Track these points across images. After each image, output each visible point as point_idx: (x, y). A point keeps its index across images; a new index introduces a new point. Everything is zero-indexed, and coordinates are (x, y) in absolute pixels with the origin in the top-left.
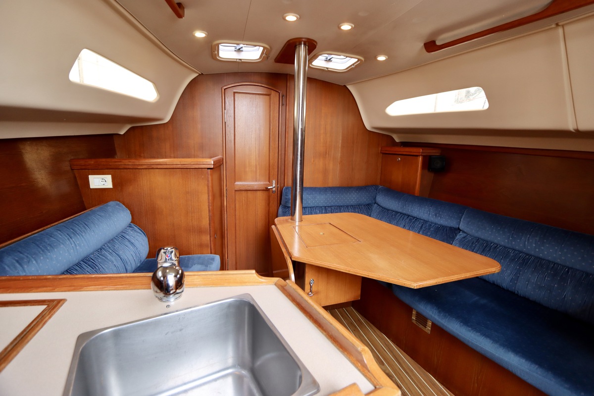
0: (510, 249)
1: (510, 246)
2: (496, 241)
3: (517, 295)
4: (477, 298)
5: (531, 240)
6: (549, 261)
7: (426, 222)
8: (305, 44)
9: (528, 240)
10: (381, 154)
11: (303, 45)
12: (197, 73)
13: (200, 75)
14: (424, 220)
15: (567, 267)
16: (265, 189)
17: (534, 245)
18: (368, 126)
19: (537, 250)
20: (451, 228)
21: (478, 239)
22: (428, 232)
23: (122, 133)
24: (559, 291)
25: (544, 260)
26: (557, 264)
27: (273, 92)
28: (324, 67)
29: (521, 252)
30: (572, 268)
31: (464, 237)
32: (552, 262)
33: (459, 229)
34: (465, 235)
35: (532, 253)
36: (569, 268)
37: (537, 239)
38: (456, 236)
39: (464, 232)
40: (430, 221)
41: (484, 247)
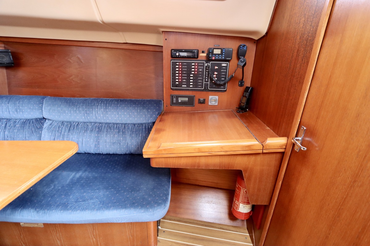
0: (88, 122)
1: (87, 121)
2: (76, 120)
3: (102, 154)
4: (73, 174)
5: (99, 112)
6: (114, 124)
7: (9, 120)
9: (97, 113)
14: (7, 119)
15: (124, 124)
17: (102, 115)
19: (105, 118)
20: (36, 120)
21: (63, 122)
22: (13, 130)
24: (124, 141)
25: (110, 123)
26: (118, 123)
29: (95, 123)
30: (126, 124)
31: (51, 124)
32: (115, 124)
33: (44, 118)
34: (51, 122)
35: (102, 121)
36: (125, 124)
37: (103, 110)
38: (43, 125)
39: (49, 120)
40: (13, 118)
41: (69, 128)
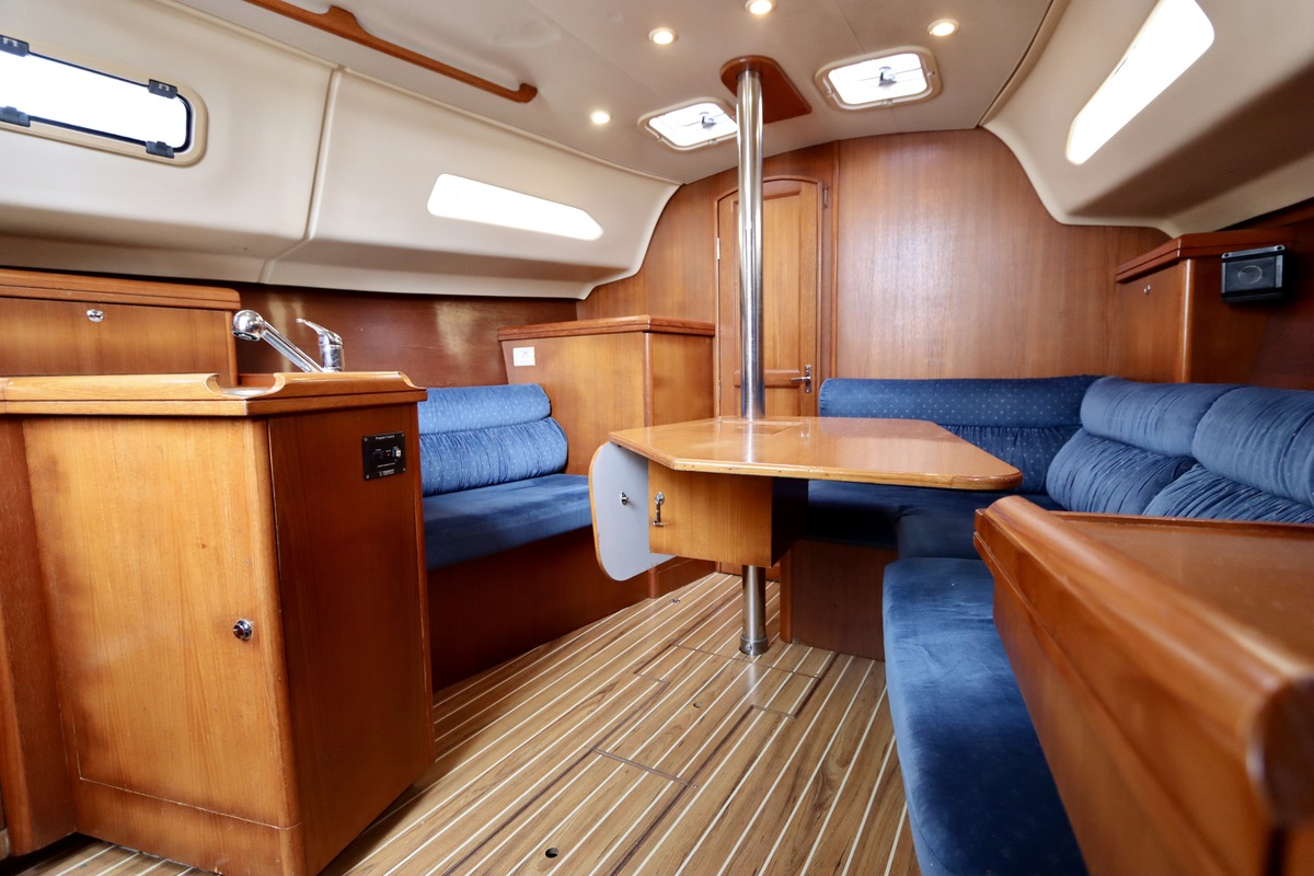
8: (752, 71)
10: (1119, 285)
11: (747, 73)
12: (675, 184)
13: (681, 187)
16: (790, 383)
18: (1058, 213)
23: (584, 297)
27: (803, 184)
28: (883, 101)
31: (1191, 479)
33: (1193, 458)
34: (1197, 473)
39: (1201, 466)
